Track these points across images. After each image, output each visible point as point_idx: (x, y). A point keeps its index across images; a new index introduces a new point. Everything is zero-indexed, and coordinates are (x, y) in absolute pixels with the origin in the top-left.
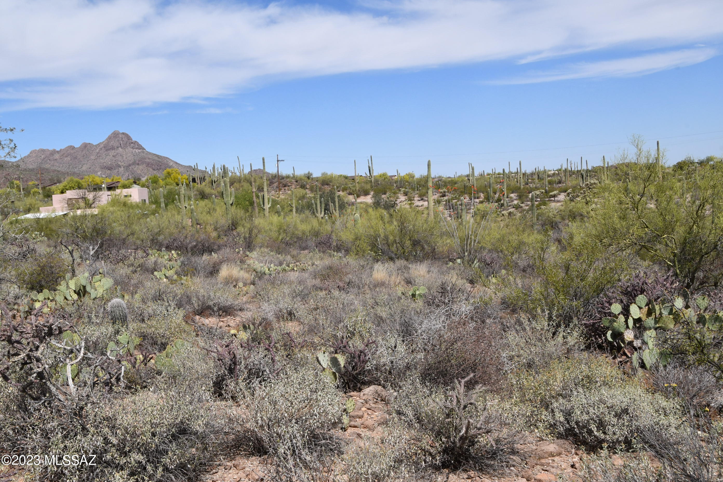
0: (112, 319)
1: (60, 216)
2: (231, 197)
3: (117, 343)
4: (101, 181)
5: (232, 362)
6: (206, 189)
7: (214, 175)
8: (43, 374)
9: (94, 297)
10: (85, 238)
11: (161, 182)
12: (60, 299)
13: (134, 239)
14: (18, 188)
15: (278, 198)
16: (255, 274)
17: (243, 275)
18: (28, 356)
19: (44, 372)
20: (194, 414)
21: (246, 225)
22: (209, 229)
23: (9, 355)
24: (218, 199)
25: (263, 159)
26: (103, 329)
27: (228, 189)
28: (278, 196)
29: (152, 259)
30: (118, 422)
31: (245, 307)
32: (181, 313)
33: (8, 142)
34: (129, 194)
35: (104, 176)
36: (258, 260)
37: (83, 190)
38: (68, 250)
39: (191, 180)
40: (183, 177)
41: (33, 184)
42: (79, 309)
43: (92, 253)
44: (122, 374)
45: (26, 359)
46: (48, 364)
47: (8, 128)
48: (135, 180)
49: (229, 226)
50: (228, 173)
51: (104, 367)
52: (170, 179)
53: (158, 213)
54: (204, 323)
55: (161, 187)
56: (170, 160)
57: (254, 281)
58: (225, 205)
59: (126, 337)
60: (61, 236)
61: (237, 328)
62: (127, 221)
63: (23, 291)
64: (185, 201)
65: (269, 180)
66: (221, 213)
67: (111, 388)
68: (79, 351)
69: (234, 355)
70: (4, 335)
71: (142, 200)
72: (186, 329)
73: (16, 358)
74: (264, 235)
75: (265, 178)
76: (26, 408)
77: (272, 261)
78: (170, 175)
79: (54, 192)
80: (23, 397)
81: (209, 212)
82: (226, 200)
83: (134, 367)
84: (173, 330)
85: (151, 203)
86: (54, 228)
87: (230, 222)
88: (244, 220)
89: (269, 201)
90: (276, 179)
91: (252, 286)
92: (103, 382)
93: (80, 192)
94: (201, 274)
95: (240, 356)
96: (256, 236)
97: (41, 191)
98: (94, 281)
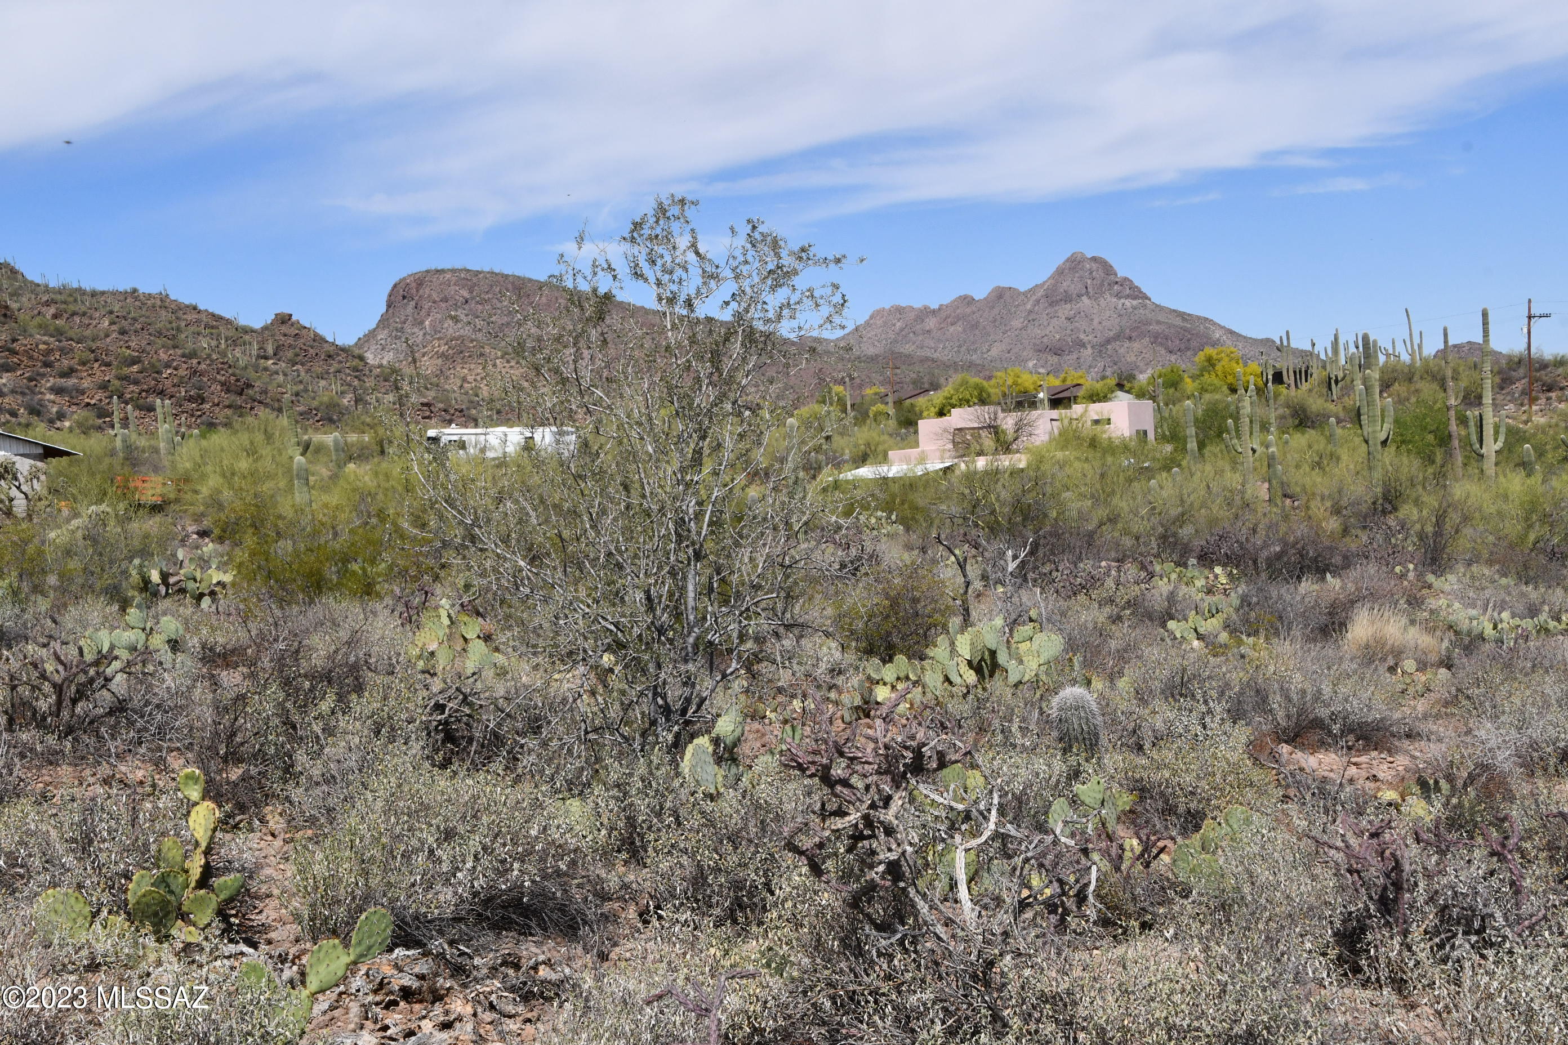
0: (1061, 740)
1: (937, 471)
2: (1383, 421)
3: (1074, 802)
4: (1034, 383)
5: (1388, 882)
6: (1311, 400)
7: (1335, 361)
8: (901, 866)
9: (1016, 680)
10: (994, 529)
11: (1189, 385)
12: (933, 679)
13: (1116, 534)
14: (841, 402)
15: (1526, 422)
16: (1453, 638)
17: (1417, 637)
18: (866, 817)
19: (903, 862)
20: (1285, 1016)
21: (1425, 498)
22: (1319, 509)
23: (824, 814)
24: (1344, 427)
25: (1485, 314)
26: (1039, 764)
27: (1374, 401)
28: (1524, 417)
29: (1162, 587)
30: (1082, 1012)
31: (1423, 727)
32: (1241, 734)
33: (829, 290)
34: (1105, 417)
35: (1042, 370)
36: (1462, 598)
37: (992, 408)
38: (953, 558)
39: (1270, 377)
40: (1248, 370)
41: (876, 394)
42: (979, 708)
43: (1012, 566)
44: (1092, 887)
45: (861, 826)
46: (911, 844)
47: (831, 257)
48: (1120, 378)
49: (1374, 503)
50: (1377, 357)
51: (1046, 863)
52: (1213, 376)
53: (1179, 466)
54: (1304, 765)
55: (1188, 398)
56: (1215, 324)
57: (1449, 658)
58: (1364, 445)
59: (1097, 788)
60: (937, 522)
61: (1400, 783)
62: (1098, 486)
63: (851, 657)
64: (1251, 433)
65: (1499, 373)
66: (1352, 466)
67: (1063, 920)
68: (985, 818)
69: (1397, 862)
70: (813, 763)
71: (1138, 432)
72: (1255, 779)
73: (839, 823)
74: (1481, 528)
75: (1487, 367)
76: (860, 948)
77: (1503, 601)
78: (1213, 366)
79: (921, 412)
80: (852, 920)
81: (1319, 464)
82: (1367, 429)
83: (1118, 869)
84: (1218, 778)
85: (1161, 438)
86: (921, 502)
87: (1379, 490)
88: (1420, 488)
89: (1496, 433)
90: (1522, 371)
91: (1443, 671)
92: (1044, 903)
93: (985, 413)
94: (1297, 632)
95: (1414, 866)
96: (1457, 532)
97: (891, 411)
98: (1016, 639)
